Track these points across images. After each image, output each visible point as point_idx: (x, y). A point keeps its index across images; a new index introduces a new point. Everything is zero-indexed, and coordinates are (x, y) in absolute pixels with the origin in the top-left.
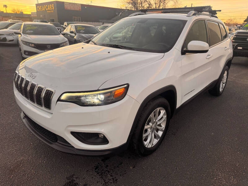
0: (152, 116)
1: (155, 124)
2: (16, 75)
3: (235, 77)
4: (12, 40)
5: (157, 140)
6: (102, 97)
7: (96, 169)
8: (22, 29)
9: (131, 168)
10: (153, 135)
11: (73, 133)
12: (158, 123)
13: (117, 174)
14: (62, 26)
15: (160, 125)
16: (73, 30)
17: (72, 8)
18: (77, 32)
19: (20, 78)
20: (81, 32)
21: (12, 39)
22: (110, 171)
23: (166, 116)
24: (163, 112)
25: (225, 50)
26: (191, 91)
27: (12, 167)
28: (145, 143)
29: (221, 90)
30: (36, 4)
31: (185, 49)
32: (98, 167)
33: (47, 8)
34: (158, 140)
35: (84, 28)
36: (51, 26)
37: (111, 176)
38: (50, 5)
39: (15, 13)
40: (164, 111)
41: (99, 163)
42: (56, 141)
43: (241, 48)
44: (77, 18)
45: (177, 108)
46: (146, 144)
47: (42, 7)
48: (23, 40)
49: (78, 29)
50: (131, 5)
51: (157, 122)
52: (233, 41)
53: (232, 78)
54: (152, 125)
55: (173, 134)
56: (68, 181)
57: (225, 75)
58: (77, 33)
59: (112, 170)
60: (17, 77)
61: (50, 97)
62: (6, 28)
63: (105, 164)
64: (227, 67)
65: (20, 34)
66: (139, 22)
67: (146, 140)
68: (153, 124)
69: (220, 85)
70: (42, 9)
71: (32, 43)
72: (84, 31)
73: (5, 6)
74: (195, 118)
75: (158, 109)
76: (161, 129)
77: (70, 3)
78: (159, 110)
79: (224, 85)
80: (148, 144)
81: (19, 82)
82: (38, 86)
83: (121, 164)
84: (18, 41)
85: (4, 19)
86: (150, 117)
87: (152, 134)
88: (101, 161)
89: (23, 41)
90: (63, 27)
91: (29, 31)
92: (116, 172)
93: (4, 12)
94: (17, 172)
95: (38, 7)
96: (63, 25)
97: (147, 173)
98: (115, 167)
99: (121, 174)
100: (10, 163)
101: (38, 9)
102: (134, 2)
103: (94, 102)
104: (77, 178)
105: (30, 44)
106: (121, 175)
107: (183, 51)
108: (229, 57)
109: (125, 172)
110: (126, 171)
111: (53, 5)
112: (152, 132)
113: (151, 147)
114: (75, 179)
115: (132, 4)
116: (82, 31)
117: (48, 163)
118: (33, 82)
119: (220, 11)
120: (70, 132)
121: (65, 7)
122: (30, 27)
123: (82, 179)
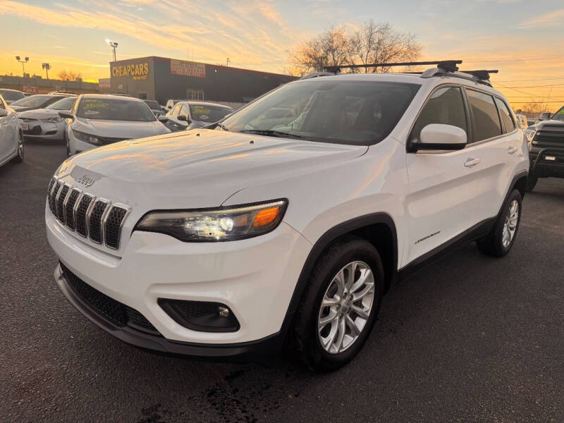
0: (339, 279)
1: (348, 298)
2: (53, 182)
3: (541, 220)
4: (54, 132)
5: (352, 338)
6: (229, 224)
7: (210, 395)
8: (76, 108)
9: (290, 396)
10: (343, 323)
11: (163, 303)
12: (355, 299)
13: (258, 408)
14: (162, 107)
15: (359, 303)
16: (186, 113)
17: (187, 72)
18: (192, 118)
19: (61, 188)
20: (201, 117)
21: (53, 130)
22: (241, 401)
23: (373, 283)
24: (365, 273)
25: (509, 153)
26: (432, 235)
27: (23, 383)
28: (325, 341)
29: (505, 243)
30: (111, 63)
31: (415, 141)
32: (216, 392)
33: (133, 70)
34: (354, 337)
35: (209, 111)
36: (139, 103)
37: (243, 412)
38: (141, 65)
39: (66, 80)
40: (369, 271)
41: (217, 385)
42: (126, 325)
43: (553, 159)
44: (195, 92)
45: (399, 268)
46: (325, 344)
47: (122, 69)
48: (77, 129)
49: (196, 111)
50: (312, 69)
51: (352, 296)
52: (535, 142)
53: (534, 221)
54: (341, 300)
55: (391, 331)
56: (145, 417)
57: (514, 209)
58: (192, 121)
59: (248, 399)
60: (54, 186)
61: (120, 221)
62: (44, 106)
63: (231, 387)
64: (517, 192)
65: (72, 117)
66: (321, 89)
67: (326, 333)
68: (343, 297)
69: (502, 231)
70: (122, 73)
71: (95, 137)
72: (207, 117)
73: (46, 66)
74: (444, 300)
75: (355, 264)
76: (363, 314)
77: (182, 62)
78: (358, 267)
79: (512, 233)
80: (331, 345)
81: (58, 197)
82: (97, 200)
83: (268, 387)
84: (65, 133)
85: (39, 91)
86: (336, 279)
87: (340, 322)
88: (223, 380)
89: (77, 132)
90: (163, 109)
91: (89, 113)
92: (255, 405)
93: (43, 78)
94: (34, 393)
95: (114, 68)
96: (165, 105)
97: (327, 408)
98: (254, 393)
99: (266, 408)
100: (19, 375)
101: (115, 71)
102: (318, 63)
103: (210, 234)
104: (165, 412)
105: (91, 139)
106: (266, 410)
107: (411, 145)
108: (520, 171)
109: (276, 405)
110: (277, 403)
111: (146, 64)
112: (341, 318)
113: (339, 353)
114: (160, 414)
115: (315, 66)
116: (203, 117)
117: (105, 378)
118: (87, 193)
119: (496, 72)
120: (156, 300)
121: (172, 69)
122: (93, 103)
123: (177, 416)
